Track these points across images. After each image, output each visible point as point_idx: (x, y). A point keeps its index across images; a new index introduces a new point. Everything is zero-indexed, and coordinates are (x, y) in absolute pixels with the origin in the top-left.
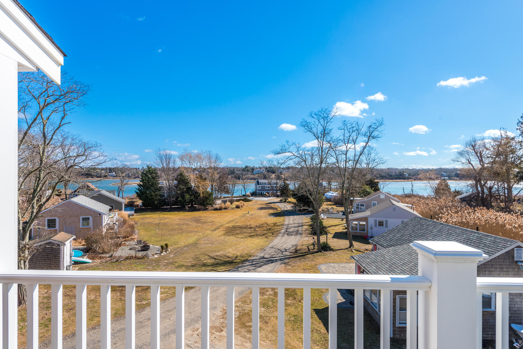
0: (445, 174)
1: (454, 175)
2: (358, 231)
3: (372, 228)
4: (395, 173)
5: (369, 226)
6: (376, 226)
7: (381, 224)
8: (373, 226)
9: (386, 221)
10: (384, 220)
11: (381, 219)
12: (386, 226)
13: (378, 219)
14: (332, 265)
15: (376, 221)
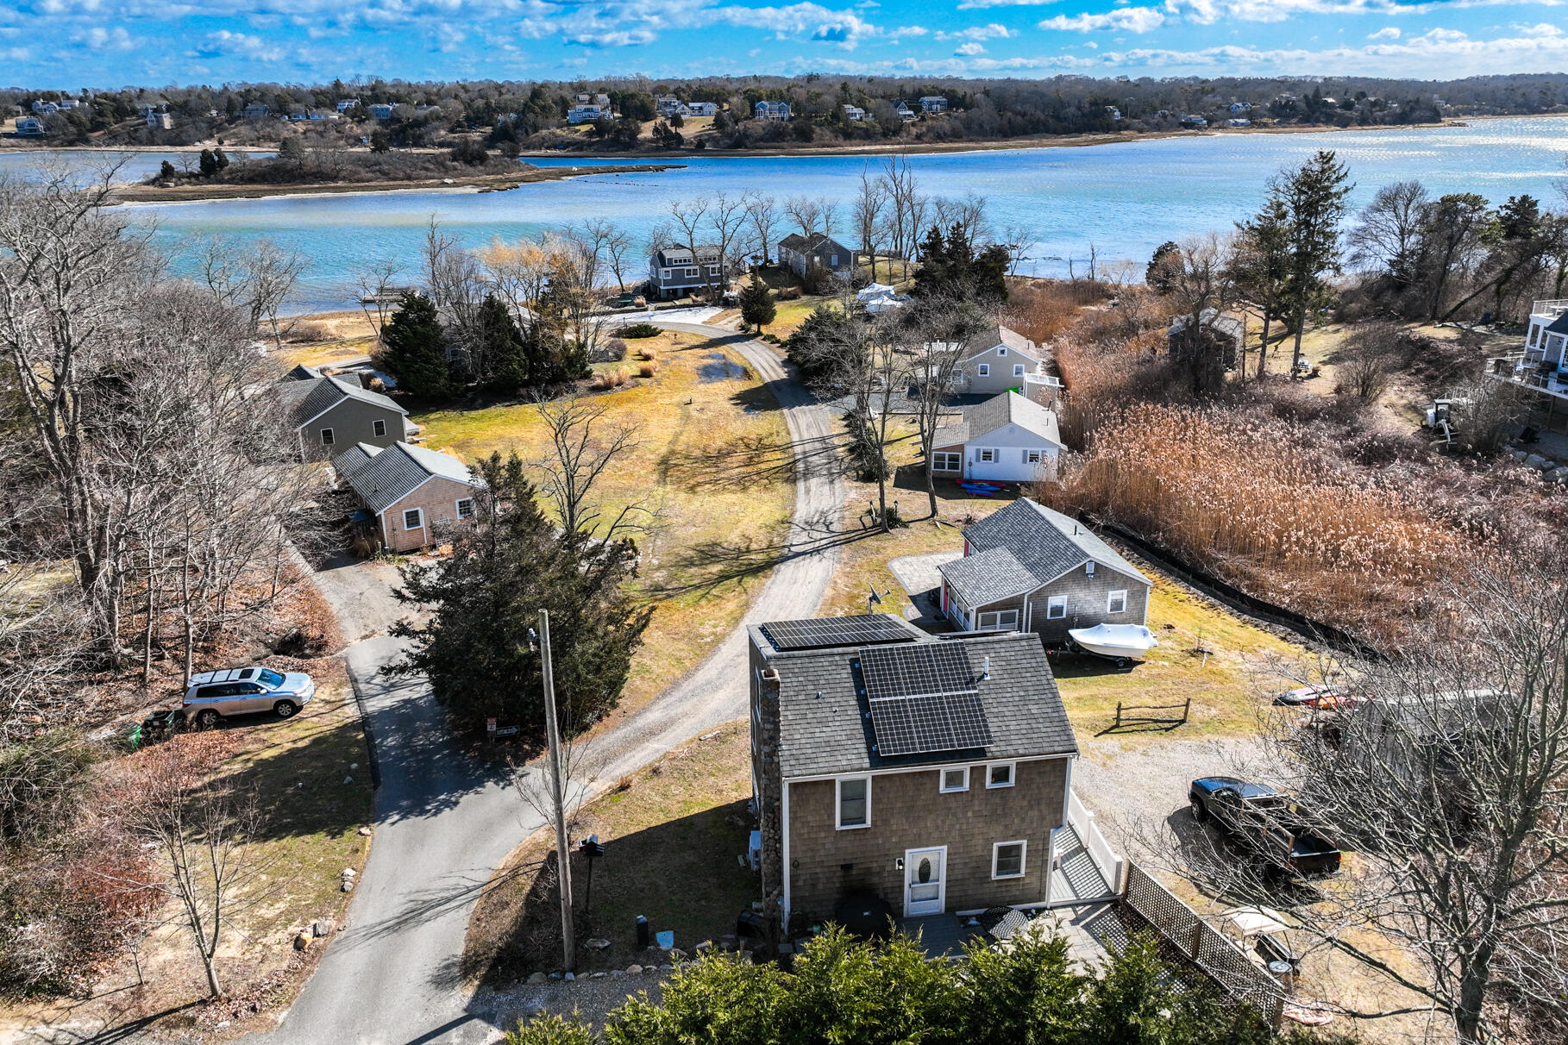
0: (1240, 104)
1: (1269, 110)
2: (946, 469)
3: (970, 464)
4: (1079, 108)
5: (967, 461)
6: (978, 460)
7: (987, 456)
8: (973, 461)
9: (997, 451)
10: (992, 449)
11: (987, 448)
12: (997, 461)
13: (982, 448)
14: (908, 559)
15: (978, 451)
